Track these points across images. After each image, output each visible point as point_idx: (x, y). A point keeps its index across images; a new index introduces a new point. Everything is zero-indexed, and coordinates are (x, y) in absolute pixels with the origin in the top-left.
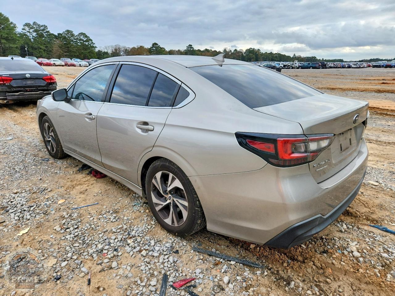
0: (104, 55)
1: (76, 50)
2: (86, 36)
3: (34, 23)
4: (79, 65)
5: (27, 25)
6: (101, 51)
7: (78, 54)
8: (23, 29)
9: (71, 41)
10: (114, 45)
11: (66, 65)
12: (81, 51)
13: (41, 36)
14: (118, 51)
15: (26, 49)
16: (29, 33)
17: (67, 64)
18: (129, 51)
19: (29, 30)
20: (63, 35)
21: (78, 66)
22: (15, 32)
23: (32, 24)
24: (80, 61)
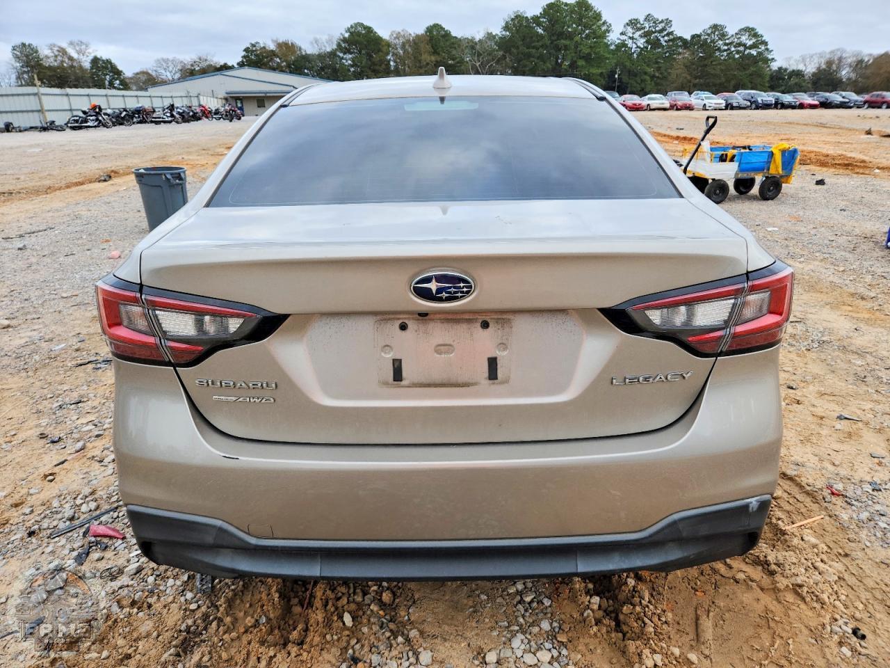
0: (790, 78)
1: (722, 70)
2: (756, 35)
3: (648, 18)
4: (701, 107)
5: (633, 23)
6: (786, 70)
7: (723, 80)
8: (622, 34)
9: (716, 50)
10: (828, 50)
11: (674, 107)
12: (732, 72)
13: (656, 44)
14: (834, 67)
15: (616, 76)
16: (630, 41)
17: (676, 105)
18: (866, 66)
19: (633, 33)
20: (702, 38)
21: (698, 110)
22: (606, 41)
23: (642, 20)
24: (706, 98)
